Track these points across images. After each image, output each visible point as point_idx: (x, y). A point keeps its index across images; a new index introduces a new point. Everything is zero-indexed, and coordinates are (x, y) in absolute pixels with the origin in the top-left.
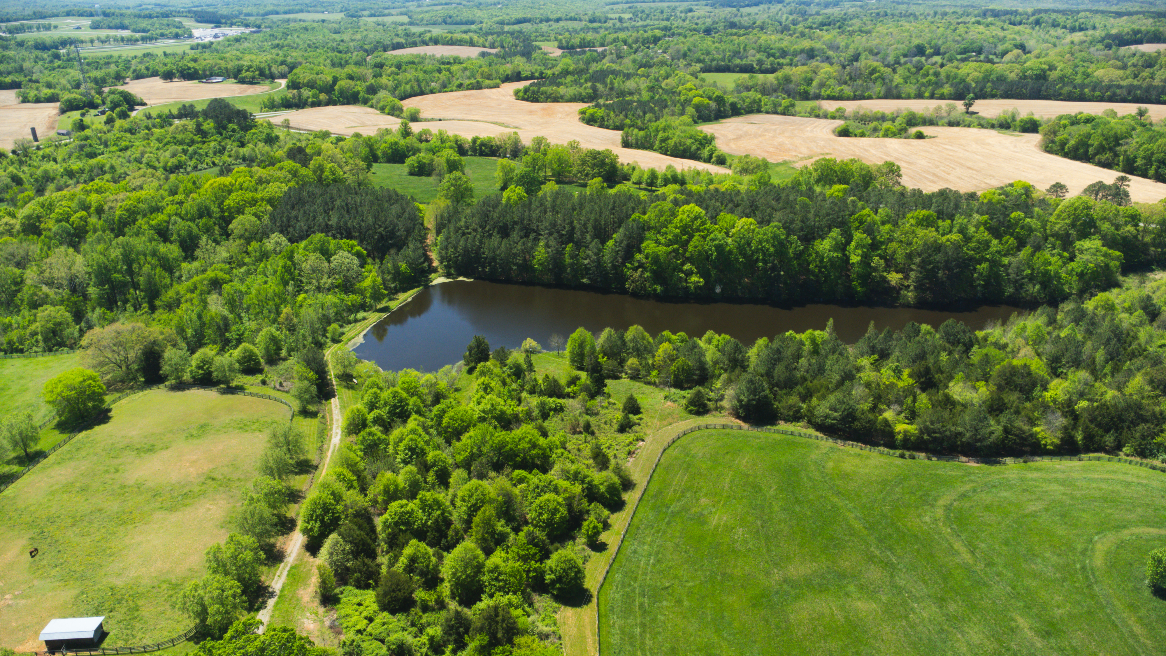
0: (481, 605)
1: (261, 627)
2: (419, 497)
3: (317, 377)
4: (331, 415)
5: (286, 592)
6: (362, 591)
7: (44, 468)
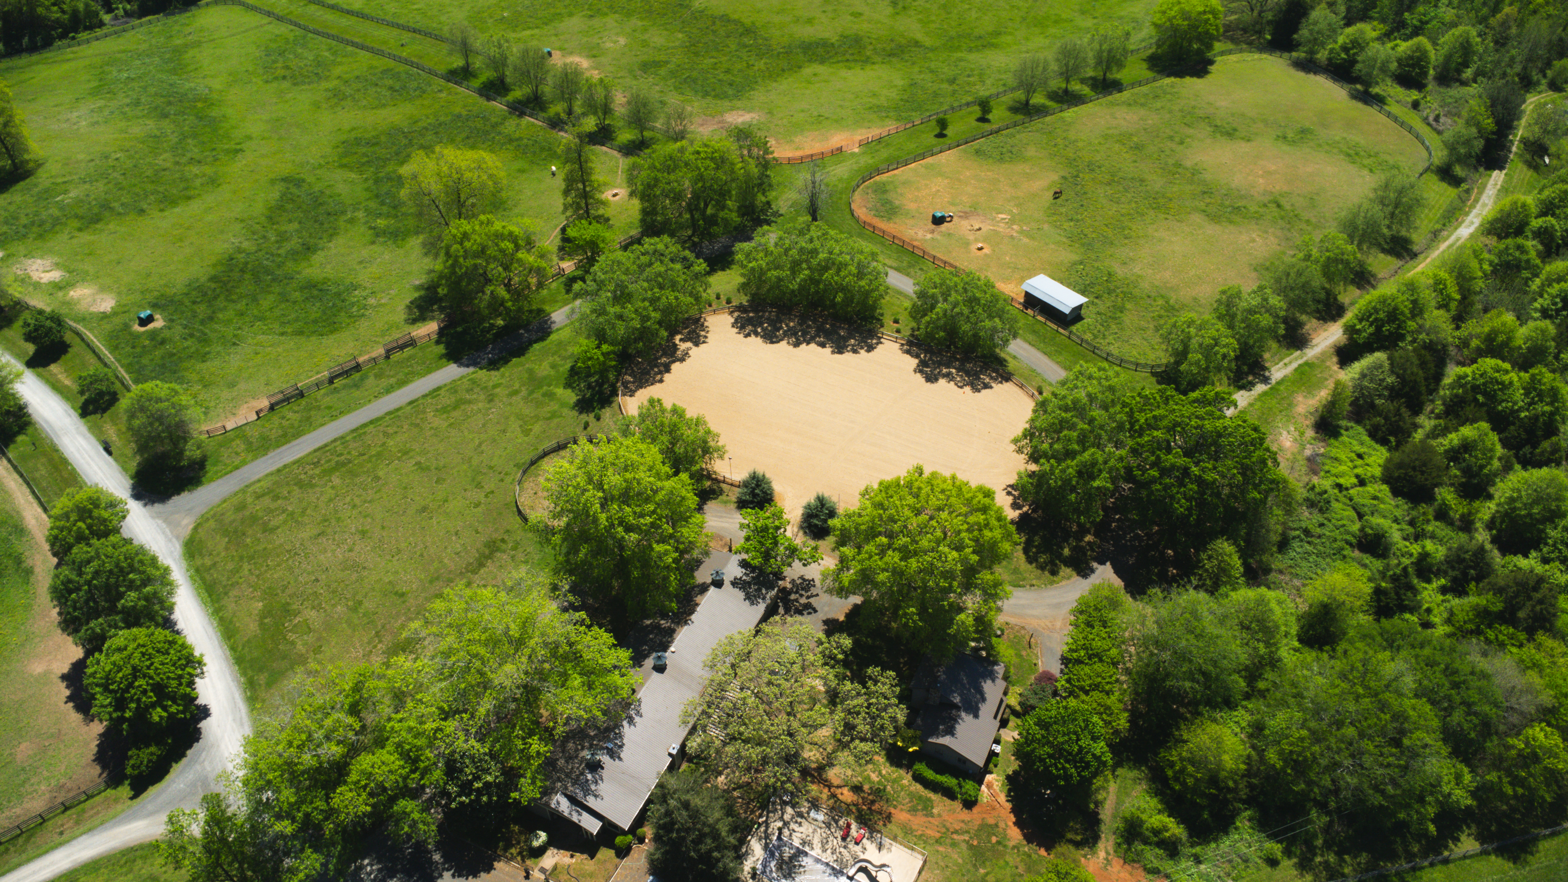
0: (1523, 563)
1: (1232, 409)
2: (1532, 371)
3: (1495, 129)
4: (1480, 193)
5: (1282, 388)
6: (1373, 443)
7: (1112, 104)
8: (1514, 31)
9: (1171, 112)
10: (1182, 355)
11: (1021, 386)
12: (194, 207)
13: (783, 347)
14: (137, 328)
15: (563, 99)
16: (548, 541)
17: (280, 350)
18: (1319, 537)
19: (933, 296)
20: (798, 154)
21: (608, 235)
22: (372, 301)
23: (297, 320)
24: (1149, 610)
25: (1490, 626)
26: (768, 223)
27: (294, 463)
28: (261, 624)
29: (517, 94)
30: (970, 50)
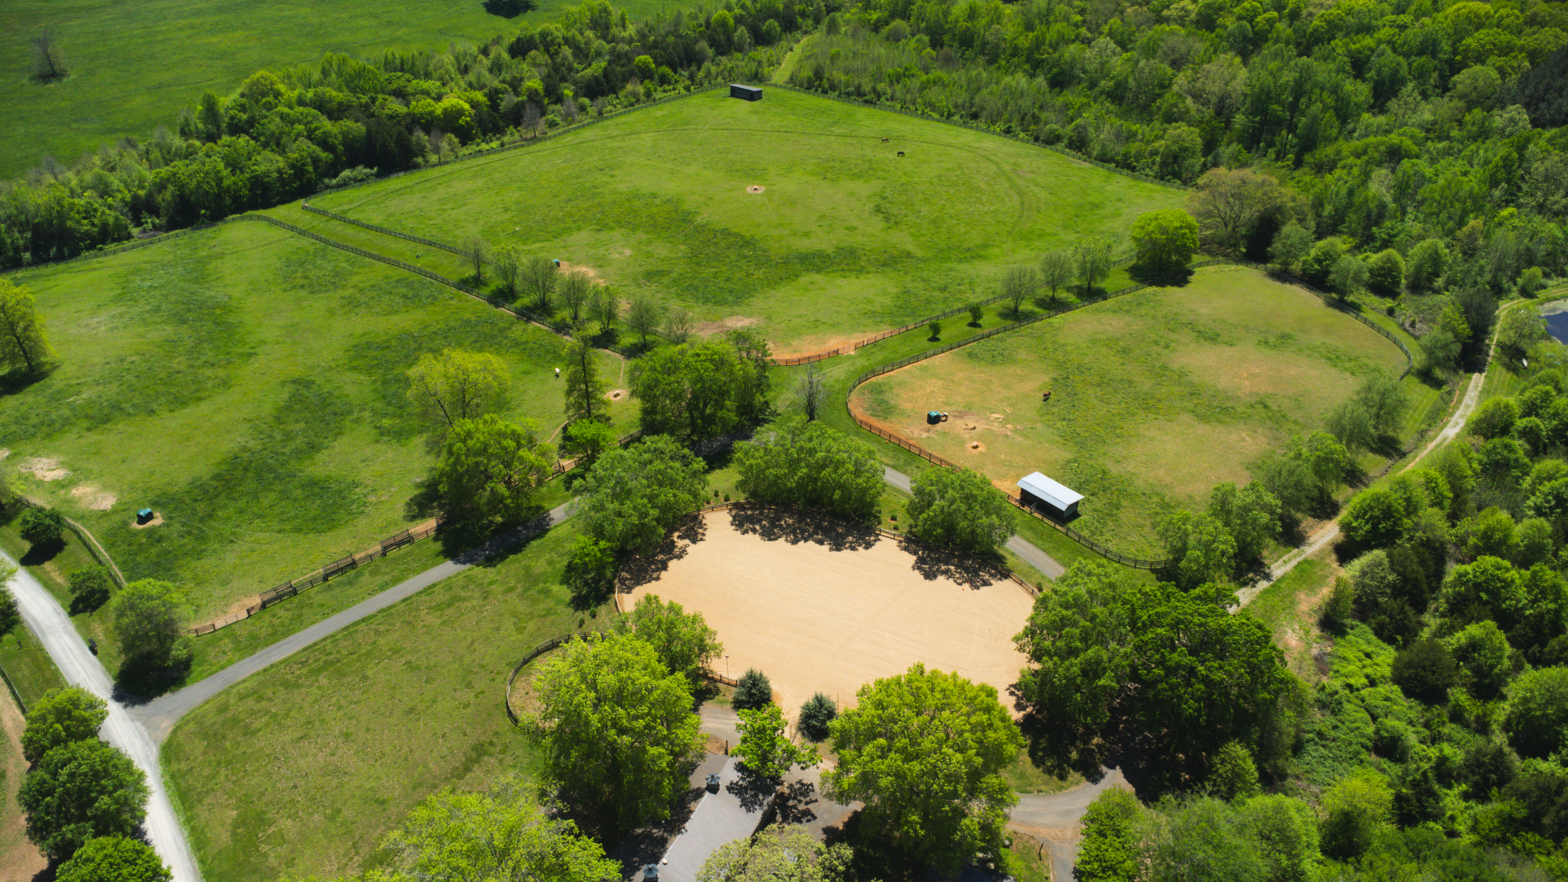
0: (1543, 766)
1: (1235, 606)
2: (1533, 568)
3: (1471, 334)
4: (1463, 394)
5: (1283, 585)
6: (1380, 642)
7: (1098, 310)
8: (1481, 242)
9: (1154, 318)
10: (1180, 552)
11: (1021, 583)
12: (205, 407)
13: (781, 543)
14: (136, 526)
15: (570, 305)
16: (538, 743)
17: (276, 547)
18: (1334, 740)
19: (930, 494)
20: (796, 356)
21: (609, 433)
22: (372, 499)
23: (295, 517)
24: (1163, 819)
25: (1516, 834)
26: (766, 421)
27: (281, 662)
28: (234, 834)
29: (525, 301)
30: (960, 261)
